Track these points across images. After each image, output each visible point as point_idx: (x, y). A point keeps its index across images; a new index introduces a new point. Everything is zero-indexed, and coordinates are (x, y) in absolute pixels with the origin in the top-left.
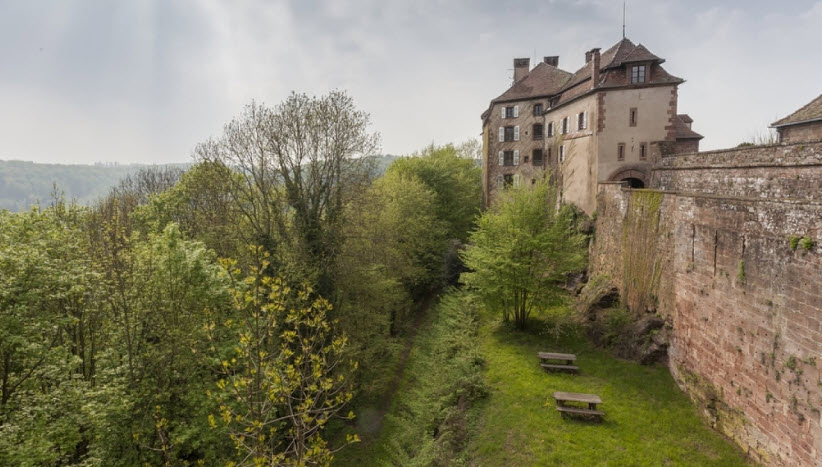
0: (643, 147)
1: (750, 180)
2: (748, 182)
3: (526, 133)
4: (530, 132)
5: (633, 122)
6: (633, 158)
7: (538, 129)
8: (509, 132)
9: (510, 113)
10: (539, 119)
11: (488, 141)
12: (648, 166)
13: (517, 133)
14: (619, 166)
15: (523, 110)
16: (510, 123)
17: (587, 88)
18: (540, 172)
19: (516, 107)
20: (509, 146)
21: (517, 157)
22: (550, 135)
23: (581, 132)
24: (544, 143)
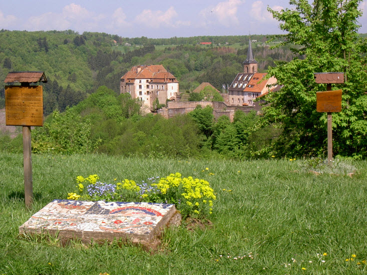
0: (174, 93)
3: (145, 87)
5: (172, 89)
6: (173, 95)
7: (148, 86)
8: (140, 87)
9: (140, 82)
10: (148, 84)
11: (134, 89)
12: (175, 97)
13: (142, 87)
14: (171, 97)
15: (144, 81)
16: (140, 84)
17: (163, 81)
18: (149, 97)
19: (142, 80)
20: (140, 90)
21: (143, 93)
22: (152, 88)
23: (163, 90)
24: (150, 90)
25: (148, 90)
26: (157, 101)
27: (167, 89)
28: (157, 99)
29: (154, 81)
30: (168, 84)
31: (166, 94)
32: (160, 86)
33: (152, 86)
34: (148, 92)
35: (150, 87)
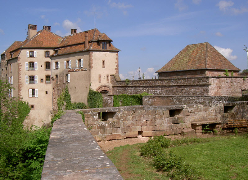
0: (108, 77)
1: (155, 90)
2: (154, 91)
3: (42, 66)
4: (44, 66)
5: (104, 66)
6: (104, 82)
7: (48, 65)
8: (32, 65)
9: (32, 56)
10: (48, 60)
11: (19, 70)
12: (111, 85)
13: (36, 66)
14: (99, 84)
15: (39, 54)
16: (31, 60)
17: (81, 48)
18: (49, 87)
19: (36, 51)
20: (32, 73)
21: (37, 79)
22: (57, 68)
23: (80, 69)
24: (52, 72)
25: (49, 73)
26: (67, 96)
27: (90, 66)
28: (67, 91)
29: (60, 52)
30: (95, 54)
31: (89, 77)
32: (74, 61)
33: (57, 63)
34: (48, 77)
35: (53, 66)
